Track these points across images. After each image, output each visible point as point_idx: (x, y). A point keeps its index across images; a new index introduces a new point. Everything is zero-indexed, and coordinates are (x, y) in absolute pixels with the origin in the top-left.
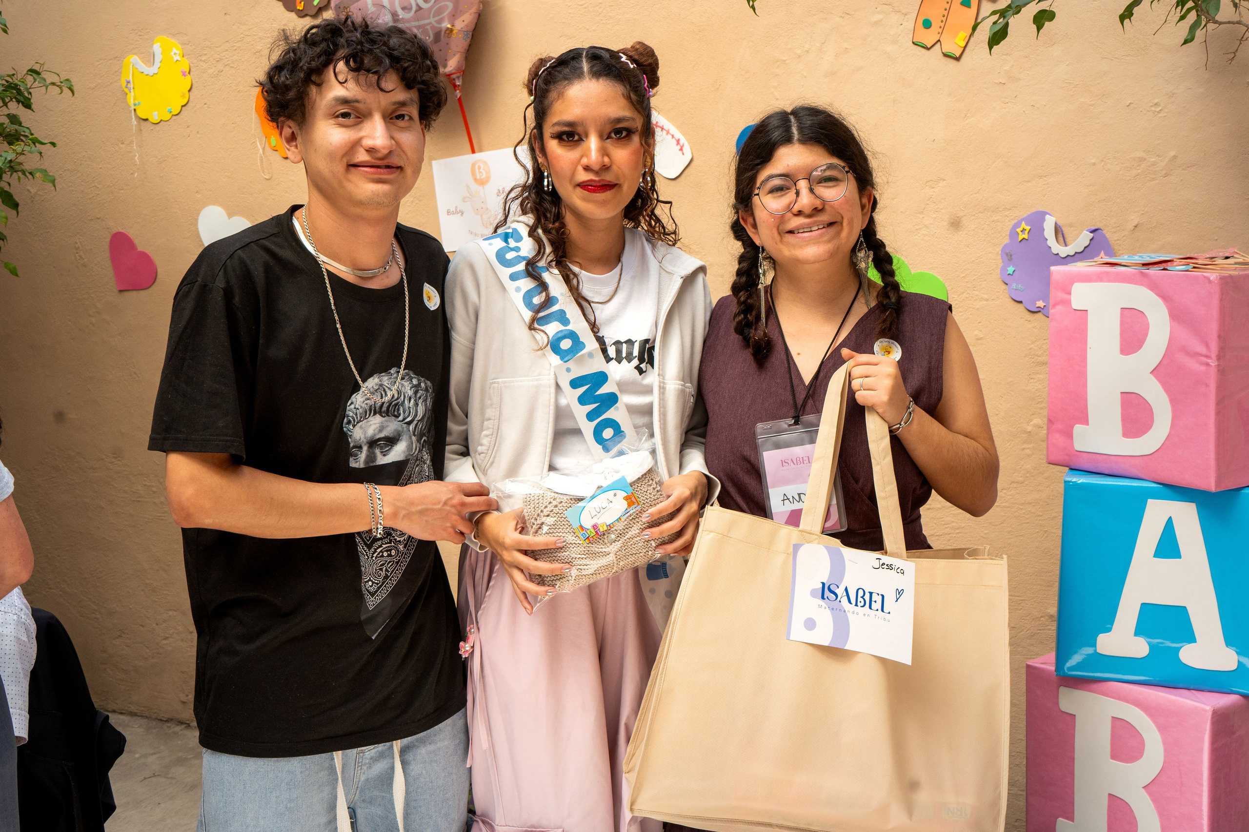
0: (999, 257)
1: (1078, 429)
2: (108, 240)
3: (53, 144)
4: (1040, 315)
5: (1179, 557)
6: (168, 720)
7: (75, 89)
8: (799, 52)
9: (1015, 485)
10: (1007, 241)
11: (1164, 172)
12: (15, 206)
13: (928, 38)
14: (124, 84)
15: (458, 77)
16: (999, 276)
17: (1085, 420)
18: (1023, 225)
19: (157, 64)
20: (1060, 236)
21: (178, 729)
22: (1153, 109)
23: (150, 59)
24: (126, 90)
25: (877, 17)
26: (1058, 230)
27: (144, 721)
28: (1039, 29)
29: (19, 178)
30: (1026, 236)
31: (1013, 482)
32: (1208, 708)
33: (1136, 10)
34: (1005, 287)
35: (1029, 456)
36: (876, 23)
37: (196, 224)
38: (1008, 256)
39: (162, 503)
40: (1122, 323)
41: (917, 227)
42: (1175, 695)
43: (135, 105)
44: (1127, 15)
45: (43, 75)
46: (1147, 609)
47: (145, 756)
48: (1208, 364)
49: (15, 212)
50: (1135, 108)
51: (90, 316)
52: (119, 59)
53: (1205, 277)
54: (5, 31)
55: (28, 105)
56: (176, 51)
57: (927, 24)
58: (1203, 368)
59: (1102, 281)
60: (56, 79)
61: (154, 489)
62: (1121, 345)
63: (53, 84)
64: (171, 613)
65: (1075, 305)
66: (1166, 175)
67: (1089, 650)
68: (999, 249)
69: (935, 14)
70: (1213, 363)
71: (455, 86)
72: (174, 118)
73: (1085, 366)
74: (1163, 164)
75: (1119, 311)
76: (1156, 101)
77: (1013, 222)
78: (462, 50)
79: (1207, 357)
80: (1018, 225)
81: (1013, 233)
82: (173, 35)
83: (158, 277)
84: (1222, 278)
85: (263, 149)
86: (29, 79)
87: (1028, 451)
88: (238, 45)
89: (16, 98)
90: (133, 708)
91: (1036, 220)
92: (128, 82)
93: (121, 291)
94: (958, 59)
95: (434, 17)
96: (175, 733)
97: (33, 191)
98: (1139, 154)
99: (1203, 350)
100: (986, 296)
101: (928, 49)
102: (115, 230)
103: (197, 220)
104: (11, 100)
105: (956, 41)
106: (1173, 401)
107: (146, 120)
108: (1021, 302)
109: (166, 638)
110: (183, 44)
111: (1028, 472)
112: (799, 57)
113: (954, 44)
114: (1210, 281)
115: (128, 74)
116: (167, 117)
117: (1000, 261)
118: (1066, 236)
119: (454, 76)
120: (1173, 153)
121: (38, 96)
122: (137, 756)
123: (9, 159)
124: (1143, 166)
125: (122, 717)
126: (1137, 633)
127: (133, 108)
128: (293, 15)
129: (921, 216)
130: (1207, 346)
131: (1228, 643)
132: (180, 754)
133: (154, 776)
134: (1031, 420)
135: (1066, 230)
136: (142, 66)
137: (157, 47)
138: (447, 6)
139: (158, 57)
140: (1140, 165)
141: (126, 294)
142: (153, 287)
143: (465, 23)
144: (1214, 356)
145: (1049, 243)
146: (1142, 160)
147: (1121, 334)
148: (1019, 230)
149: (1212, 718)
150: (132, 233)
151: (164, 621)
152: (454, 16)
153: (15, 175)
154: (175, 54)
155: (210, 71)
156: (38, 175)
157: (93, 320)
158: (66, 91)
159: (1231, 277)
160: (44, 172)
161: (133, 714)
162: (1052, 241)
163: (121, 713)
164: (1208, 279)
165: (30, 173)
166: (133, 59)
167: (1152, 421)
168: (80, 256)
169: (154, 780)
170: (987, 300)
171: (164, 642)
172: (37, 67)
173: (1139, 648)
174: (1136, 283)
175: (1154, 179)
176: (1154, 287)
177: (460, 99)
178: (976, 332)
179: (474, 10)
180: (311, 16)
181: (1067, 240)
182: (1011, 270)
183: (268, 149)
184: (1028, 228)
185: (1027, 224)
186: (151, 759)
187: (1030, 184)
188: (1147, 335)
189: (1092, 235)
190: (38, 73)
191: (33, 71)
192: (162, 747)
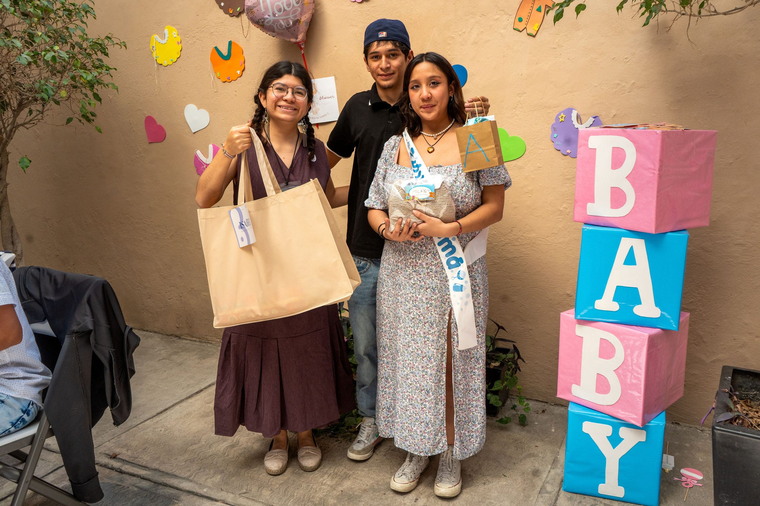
0: (550, 129)
1: (589, 205)
2: (144, 120)
3: (116, 69)
4: (568, 156)
5: (635, 264)
6: (171, 335)
7: (127, 46)
8: (460, 33)
9: (554, 235)
10: (554, 122)
11: (629, 90)
12: (100, 100)
13: (521, 26)
14: (151, 48)
15: (303, 44)
16: (550, 138)
17: (593, 201)
18: (562, 115)
19: (166, 39)
20: (579, 120)
21: (175, 339)
22: (625, 60)
23: (163, 36)
24: (152, 51)
25: (497, 17)
26: (578, 117)
27: (160, 335)
28: (578, 14)
29: (102, 87)
30: (563, 120)
31: (553, 233)
32: (646, 334)
33: (624, 5)
34: (552, 143)
35: (561, 221)
36: (497, 19)
37: (184, 113)
38: (554, 129)
39: (168, 239)
40: (613, 154)
41: (513, 115)
42: (631, 328)
43: (156, 57)
44: (620, 7)
45: (113, 39)
46: (619, 289)
47: (160, 350)
48: (654, 173)
49: (99, 103)
50: (616, 60)
51: (137, 154)
52: (149, 36)
53: (654, 132)
54: (95, 18)
55: (107, 55)
56: (175, 32)
57: (520, 20)
58: (652, 175)
59: (603, 135)
60: (119, 42)
61: (164, 233)
62: (612, 165)
63: (117, 44)
64: (172, 288)
65: (590, 146)
66: (629, 92)
67: (591, 308)
68: (550, 126)
69: (524, 15)
70: (657, 172)
71: (301, 48)
72: (174, 63)
73: (594, 175)
74: (629, 86)
75: (611, 149)
76: (626, 57)
77: (557, 113)
78: (305, 31)
79: (654, 170)
80: (559, 114)
81: (557, 118)
82: (173, 25)
83: (167, 136)
84: (663, 132)
85: (214, 78)
86: (106, 42)
87: (560, 219)
88: (203, 30)
89: (101, 51)
90: (156, 330)
91: (569, 112)
92: (153, 47)
93: (150, 143)
94: (534, 36)
95: (292, 14)
96: (174, 341)
97: (111, 97)
98: (618, 82)
99: (652, 167)
100: (543, 148)
101: (521, 32)
102: (147, 115)
103: (184, 110)
104: (98, 51)
105: (534, 28)
106: (636, 191)
107: (162, 64)
108: (559, 150)
109: (170, 299)
110: (178, 29)
111: (560, 229)
112: (460, 35)
113: (532, 29)
114: (657, 134)
115: (153, 43)
116: (171, 63)
117: (551, 131)
118: (582, 120)
119: (300, 43)
120: (633, 81)
121: (111, 50)
122: (156, 350)
123: (95, 75)
124: (619, 87)
125: (151, 333)
126: (614, 300)
127: (155, 59)
128: (228, 16)
129: (515, 110)
130: (654, 164)
131: (656, 306)
132: (175, 350)
133: (164, 359)
134: (562, 205)
135: (582, 117)
136: (159, 40)
137: (166, 31)
138: (298, 10)
139: (167, 36)
140: (617, 87)
141: (152, 144)
142: (164, 141)
143: (306, 18)
144: (657, 169)
145: (574, 123)
146: (619, 84)
147: (612, 160)
148: (560, 117)
149: (648, 339)
150: (155, 116)
151: (169, 292)
152: (301, 14)
153: (100, 86)
154: (174, 34)
155: (190, 42)
156: (110, 86)
157: (138, 156)
158: (123, 47)
159: (667, 131)
160: (113, 84)
161: (155, 332)
162: (575, 122)
163: (150, 332)
164: (656, 132)
165: (107, 85)
166: (155, 36)
167: (626, 200)
168: (132, 127)
169: (164, 360)
170: (544, 149)
171: (169, 301)
172: (110, 36)
173: (615, 307)
174: (621, 136)
175: (624, 93)
176: (629, 137)
177: (303, 54)
178: (538, 164)
179: (310, 12)
180: (236, 16)
181: (582, 122)
182: (555, 135)
183: (216, 78)
184: (564, 116)
185: (564, 114)
186: (163, 352)
187: (566, 95)
188: (625, 160)
189: (594, 119)
190: (110, 38)
191: (108, 38)
192: (168, 347)
